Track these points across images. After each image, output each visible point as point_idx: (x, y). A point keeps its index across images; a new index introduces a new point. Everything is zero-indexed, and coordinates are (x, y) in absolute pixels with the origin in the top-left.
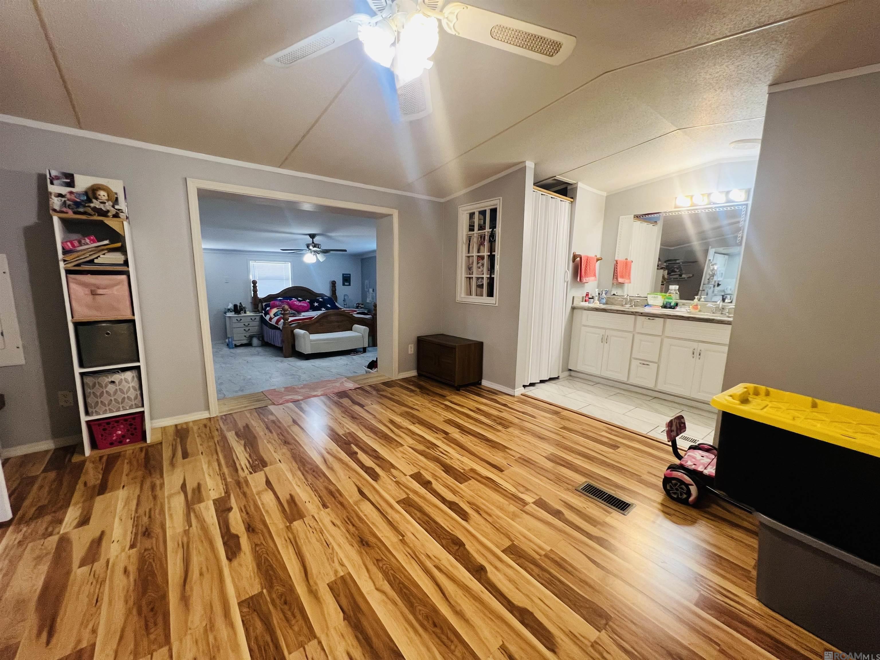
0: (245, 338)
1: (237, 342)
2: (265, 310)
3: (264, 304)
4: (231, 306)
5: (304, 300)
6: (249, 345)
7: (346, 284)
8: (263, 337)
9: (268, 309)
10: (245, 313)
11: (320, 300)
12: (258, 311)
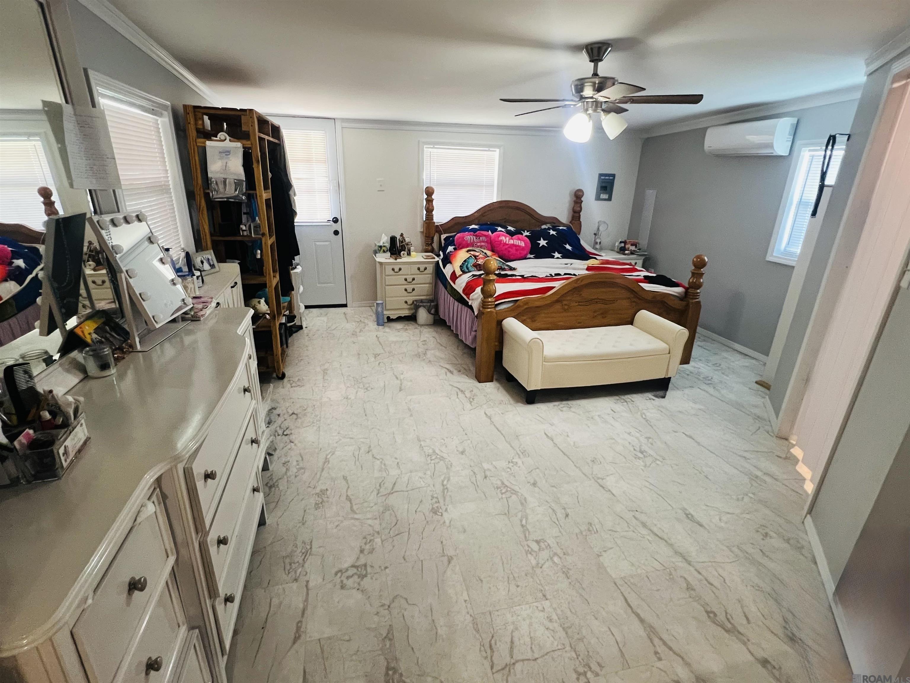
0: (406, 306)
1: (393, 312)
2: (444, 249)
3: (443, 236)
4: (385, 240)
5: (518, 232)
6: (412, 318)
7: (604, 196)
8: (437, 307)
9: (450, 249)
10: (409, 254)
11: (552, 232)
12: (432, 251)
